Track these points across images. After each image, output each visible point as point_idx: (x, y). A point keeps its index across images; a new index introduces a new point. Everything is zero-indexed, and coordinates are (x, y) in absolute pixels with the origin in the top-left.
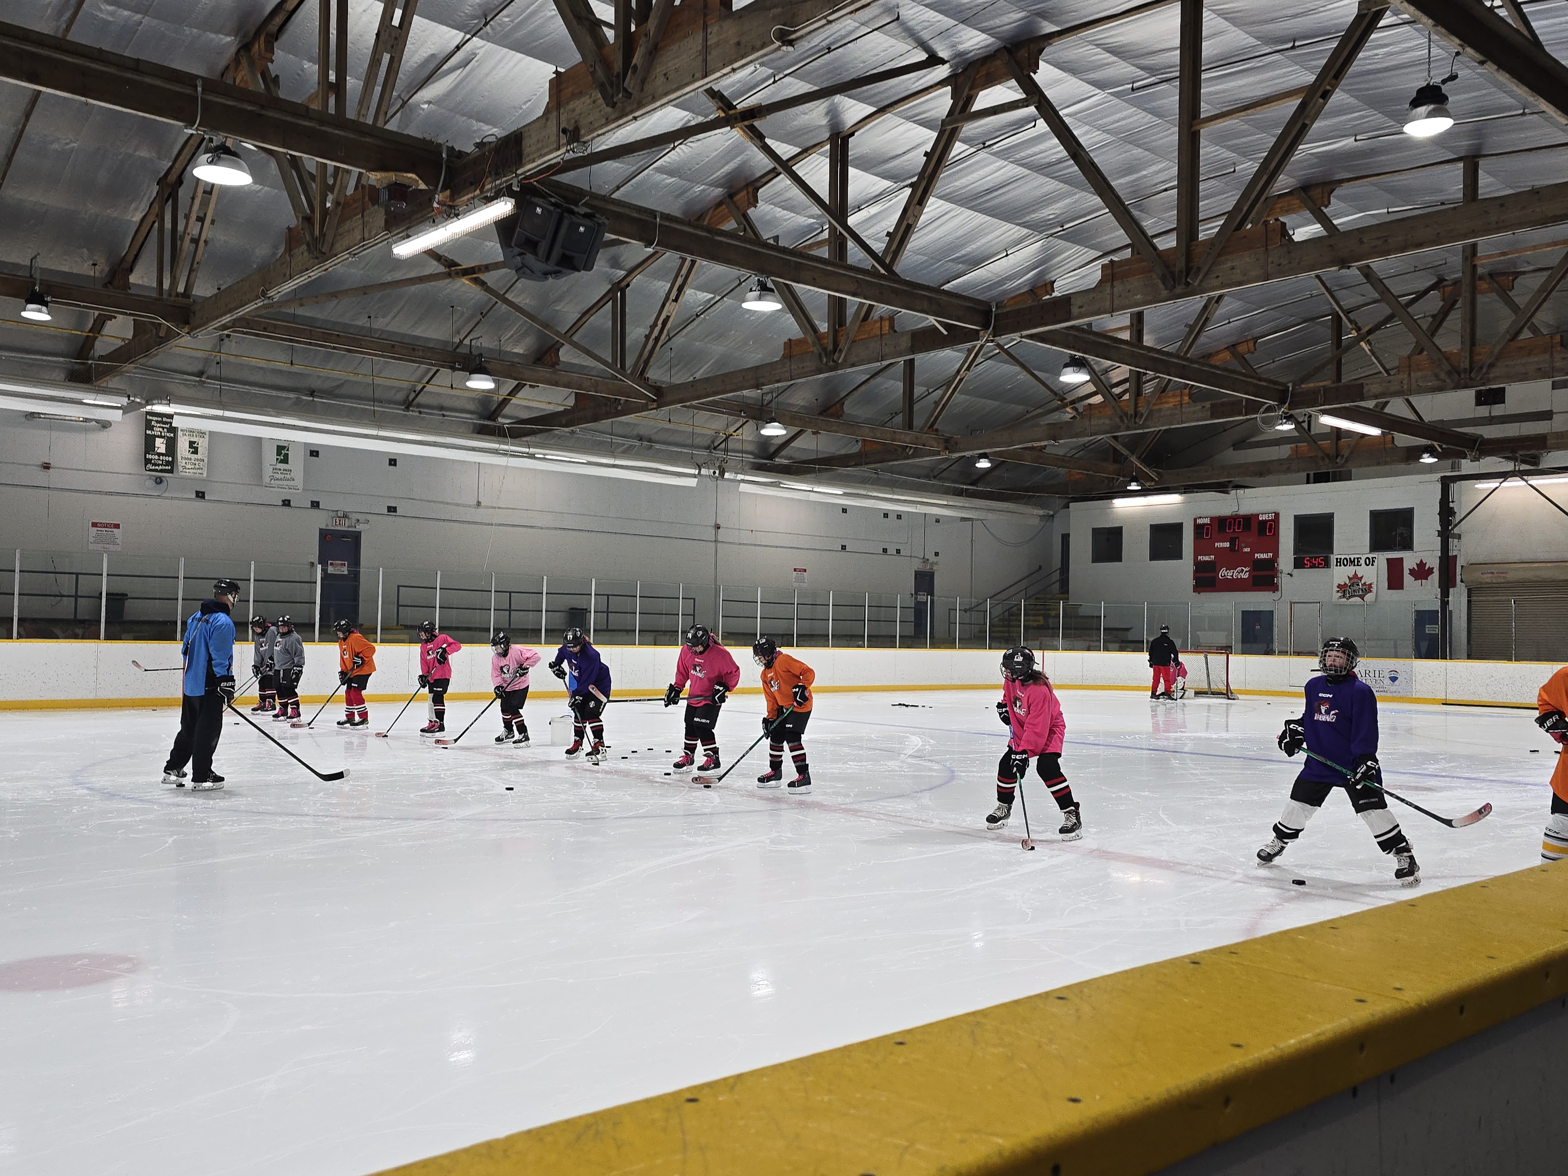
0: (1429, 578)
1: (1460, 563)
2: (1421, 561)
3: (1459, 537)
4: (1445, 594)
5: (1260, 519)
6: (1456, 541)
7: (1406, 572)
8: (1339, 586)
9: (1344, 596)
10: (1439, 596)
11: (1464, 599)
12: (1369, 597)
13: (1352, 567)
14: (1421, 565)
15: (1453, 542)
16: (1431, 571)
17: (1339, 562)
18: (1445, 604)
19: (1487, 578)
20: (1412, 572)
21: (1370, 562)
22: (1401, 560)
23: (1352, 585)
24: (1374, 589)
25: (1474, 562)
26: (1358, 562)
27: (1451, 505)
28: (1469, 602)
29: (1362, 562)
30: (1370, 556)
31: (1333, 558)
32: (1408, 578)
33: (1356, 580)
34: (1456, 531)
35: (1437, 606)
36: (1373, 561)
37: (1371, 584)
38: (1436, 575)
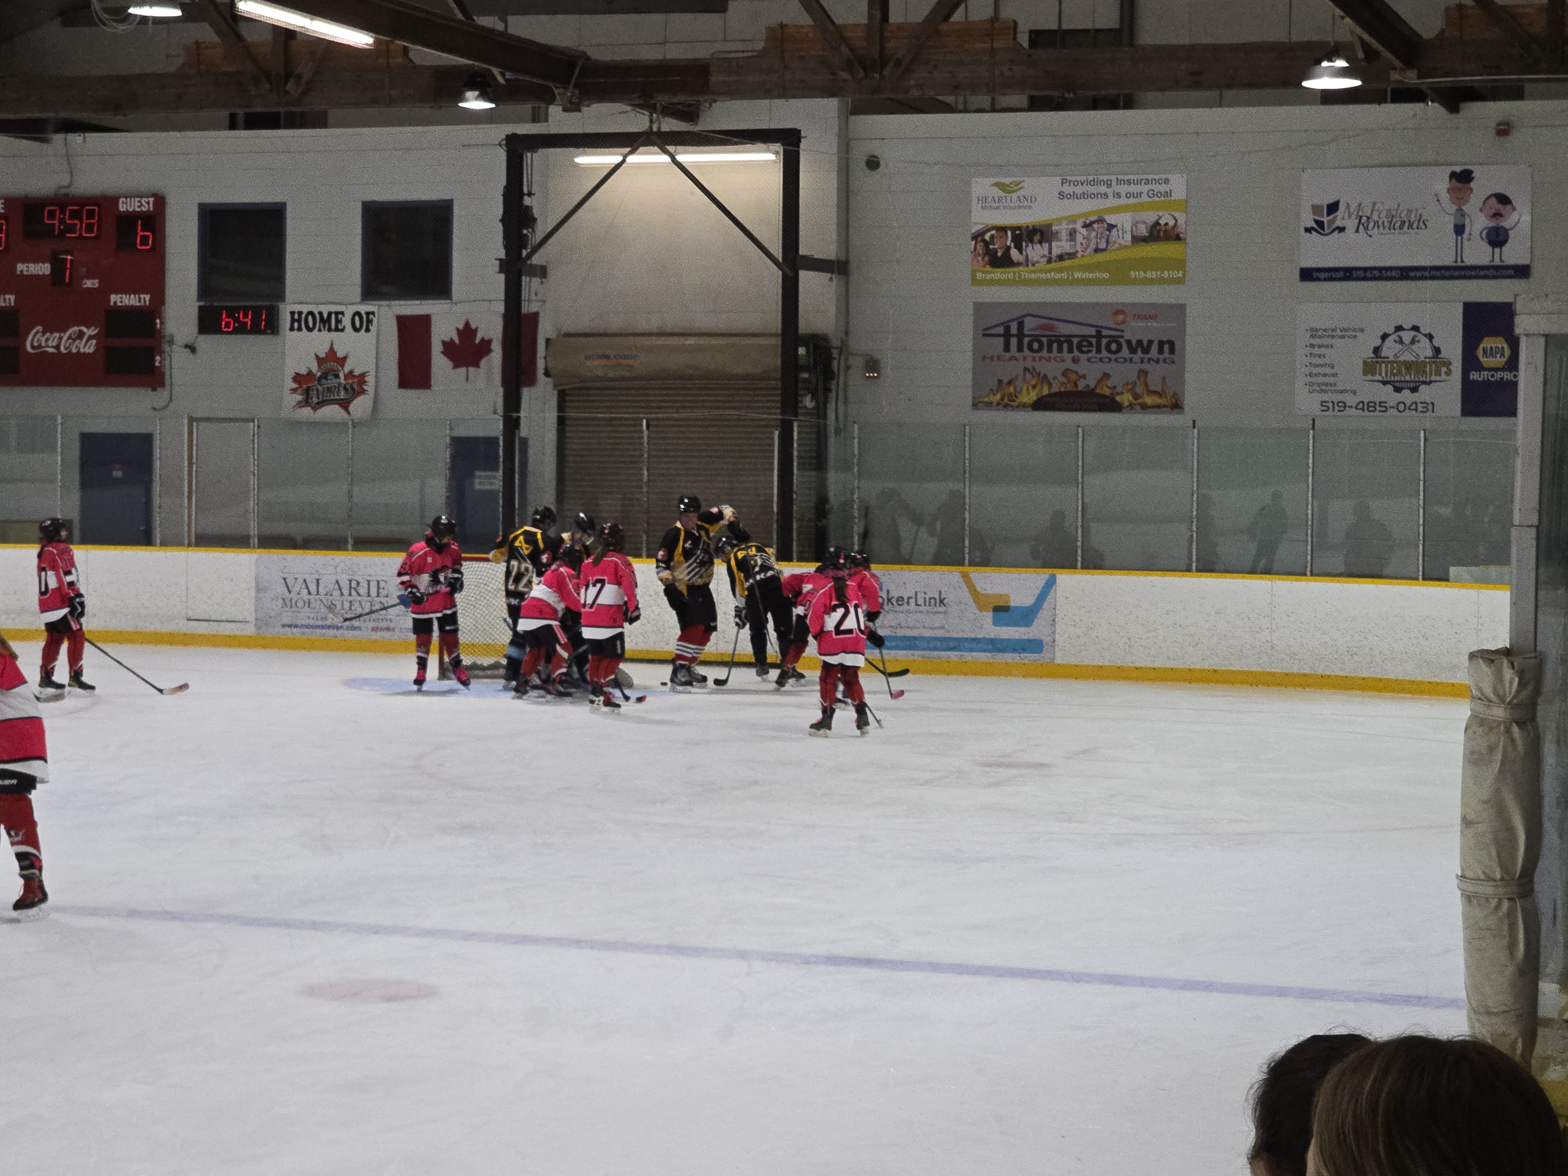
0: (483, 362)
1: (545, 330)
2: (467, 324)
3: (542, 272)
4: (512, 402)
5: (122, 208)
6: (536, 281)
7: (437, 348)
8: (297, 378)
9: (306, 403)
10: (500, 410)
11: (551, 416)
12: (361, 406)
13: (325, 334)
14: (467, 332)
15: (530, 285)
16: (485, 347)
17: (299, 322)
18: (512, 424)
19: (596, 367)
20: (449, 349)
21: (362, 323)
22: (425, 321)
23: (325, 376)
24: (370, 387)
25: (571, 329)
26: (338, 321)
27: (527, 201)
28: (561, 421)
29: (346, 321)
30: (363, 309)
31: (286, 310)
32: (440, 363)
33: (334, 365)
34: (536, 260)
35: (496, 428)
36: (369, 322)
37: (363, 375)
38: (496, 356)
